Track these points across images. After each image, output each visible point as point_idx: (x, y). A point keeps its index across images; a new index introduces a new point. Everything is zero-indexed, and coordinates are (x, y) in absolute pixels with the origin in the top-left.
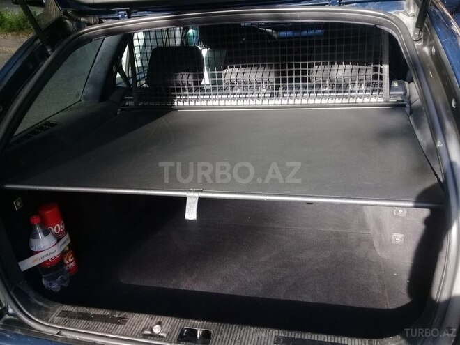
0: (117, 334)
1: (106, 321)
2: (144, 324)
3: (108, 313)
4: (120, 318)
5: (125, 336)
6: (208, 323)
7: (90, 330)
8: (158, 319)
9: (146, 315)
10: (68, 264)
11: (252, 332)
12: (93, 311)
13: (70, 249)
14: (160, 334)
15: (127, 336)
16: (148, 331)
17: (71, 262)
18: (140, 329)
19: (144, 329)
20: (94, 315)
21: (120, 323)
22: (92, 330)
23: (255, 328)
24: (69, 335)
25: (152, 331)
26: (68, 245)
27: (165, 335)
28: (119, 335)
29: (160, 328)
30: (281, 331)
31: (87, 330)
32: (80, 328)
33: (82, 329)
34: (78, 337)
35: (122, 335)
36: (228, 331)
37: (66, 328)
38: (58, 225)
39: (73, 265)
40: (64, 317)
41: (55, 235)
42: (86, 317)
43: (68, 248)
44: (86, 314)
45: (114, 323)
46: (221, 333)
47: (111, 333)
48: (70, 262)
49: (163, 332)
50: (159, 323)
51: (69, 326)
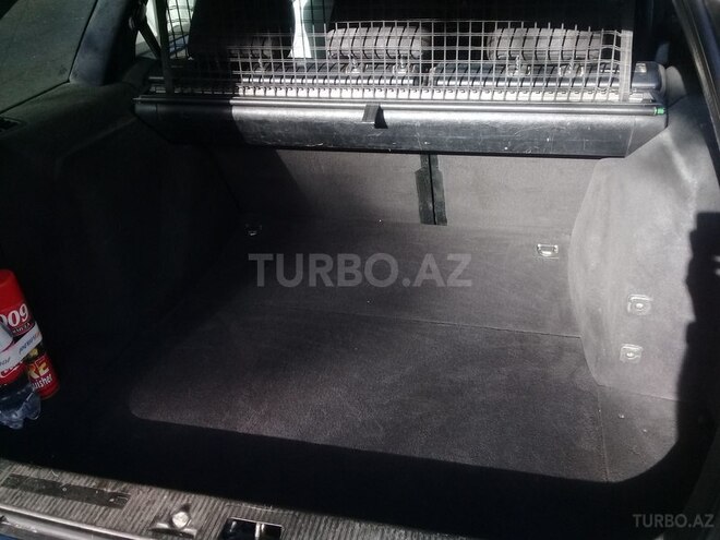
0: (105, 527)
1: (88, 500)
2: (157, 508)
3: (92, 483)
4: (114, 495)
5: (119, 531)
6: (275, 511)
7: (57, 517)
8: (185, 498)
9: (163, 491)
10: (39, 379)
11: (356, 532)
12: (66, 479)
13: (40, 354)
14: (186, 530)
15: (124, 531)
16: (165, 522)
17: (45, 376)
18: (149, 518)
19: (157, 519)
20: (68, 486)
21: (111, 505)
22: (61, 517)
23: (363, 525)
24: (20, 524)
25: (171, 522)
26: (38, 347)
27: (193, 532)
28: (110, 528)
29: (186, 517)
30: (410, 533)
31: (52, 515)
32: (39, 512)
33: (43, 513)
34: (34, 528)
35: (115, 529)
36: (312, 529)
37: (14, 510)
38: (15, 312)
39: (48, 380)
40: (13, 487)
41: (9, 330)
42: (53, 489)
43: (36, 353)
44: (54, 483)
45: (102, 505)
46: (299, 533)
47: (94, 525)
48: (42, 375)
49: (191, 526)
50: (186, 508)
51: (20, 507)
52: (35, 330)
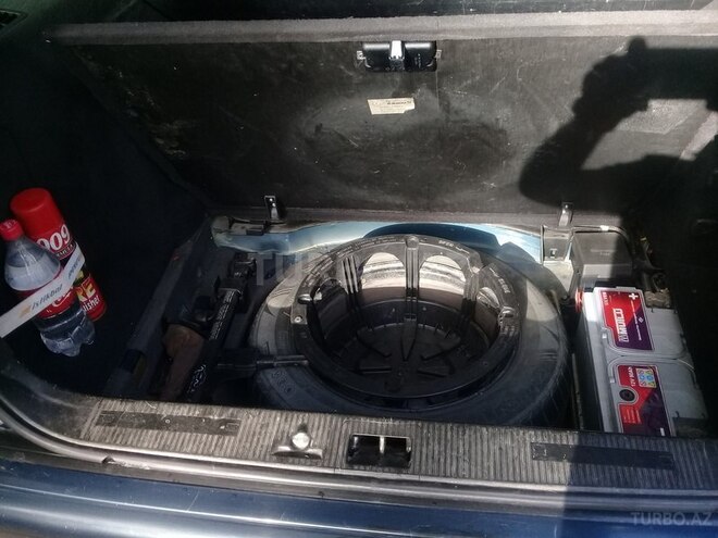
0: (224, 457)
1: (197, 430)
2: (273, 431)
3: (195, 411)
4: (225, 422)
5: (241, 459)
6: (397, 423)
7: (168, 451)
8: (299, 418)
9: (274, 413)
10: (87, 302)
11: (485, 437)
12: (166, 410)
14: (310, 451)
15: (246, 459)
16: (286, 444)
17: (92, 298)
18: (268, 442)
19: (276, 442)
20: (169, 417)
21: (223, 433)
22: (174, 451)
23: (490, 429)
24: (128, 462)
25: (291, 444)
27: (319, 452)
28: (230, 457)
29: (307, 438)
30: (539, 433)
31: (163, 450)
32: (147, 448)
33: (152, 449)
34: (146, 465)
35: (236, 458)
36: (440, 438)
37: (118, 449)
39: (96, 302)
40: (110, 425)
42: (155, 423)
44: (153, 416)
45: (214, 433)
46: (428, 444)
47: (212, 455)
48: (90, 298)
49: (314, 446)
50: (303, 428)
51: (125, 445)
52: (78, 251)
